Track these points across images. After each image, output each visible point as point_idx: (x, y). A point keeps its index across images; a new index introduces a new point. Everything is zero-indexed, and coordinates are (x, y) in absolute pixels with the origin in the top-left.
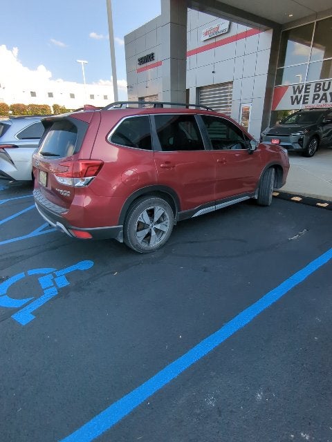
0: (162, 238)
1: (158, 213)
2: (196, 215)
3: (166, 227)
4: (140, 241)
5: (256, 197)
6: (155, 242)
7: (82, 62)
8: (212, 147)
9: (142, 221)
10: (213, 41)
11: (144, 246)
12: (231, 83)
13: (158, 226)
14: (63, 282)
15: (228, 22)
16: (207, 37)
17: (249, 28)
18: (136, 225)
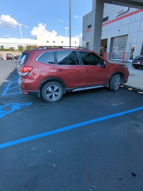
0: (58, 98)
1: (56, 88)
2: (74, 91)
3: (60, 94)
4: (48, 98)
5: (108, 86)
6: (54, 99)
7: (66, 28)
8: (83, 64)
9: (48, 90)
10: (120, 16)
11: (50, 100)
12: (127, 35)
13: (56, 93)
14: (18, 108)
15: (128, 7)
16: (118, 15)
17: (138, 9)
18: (46, 92)
